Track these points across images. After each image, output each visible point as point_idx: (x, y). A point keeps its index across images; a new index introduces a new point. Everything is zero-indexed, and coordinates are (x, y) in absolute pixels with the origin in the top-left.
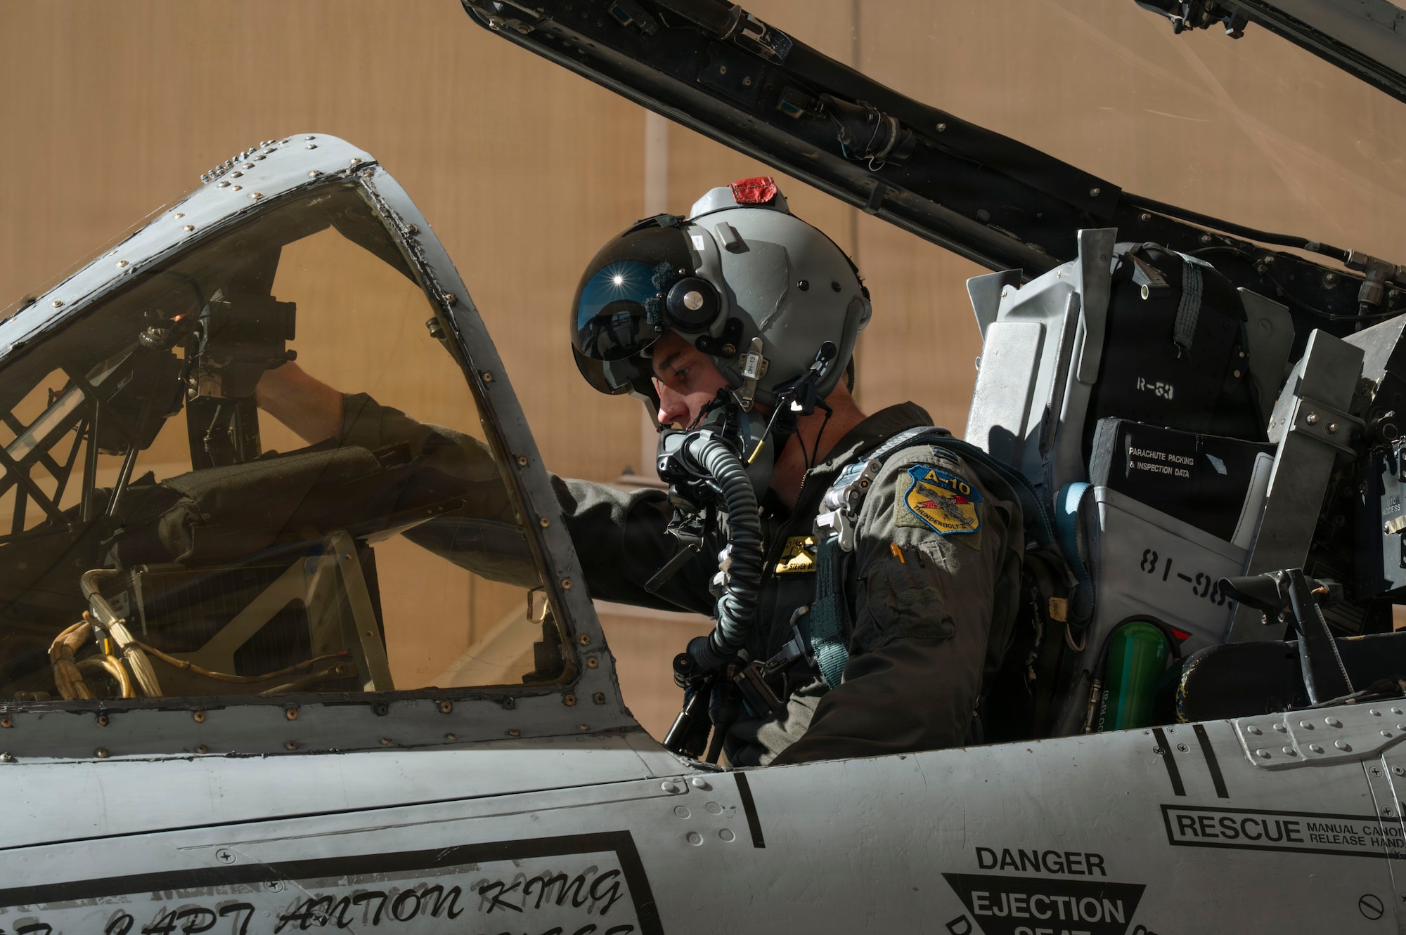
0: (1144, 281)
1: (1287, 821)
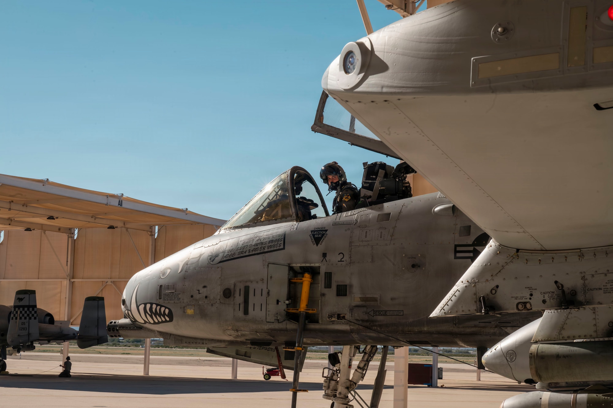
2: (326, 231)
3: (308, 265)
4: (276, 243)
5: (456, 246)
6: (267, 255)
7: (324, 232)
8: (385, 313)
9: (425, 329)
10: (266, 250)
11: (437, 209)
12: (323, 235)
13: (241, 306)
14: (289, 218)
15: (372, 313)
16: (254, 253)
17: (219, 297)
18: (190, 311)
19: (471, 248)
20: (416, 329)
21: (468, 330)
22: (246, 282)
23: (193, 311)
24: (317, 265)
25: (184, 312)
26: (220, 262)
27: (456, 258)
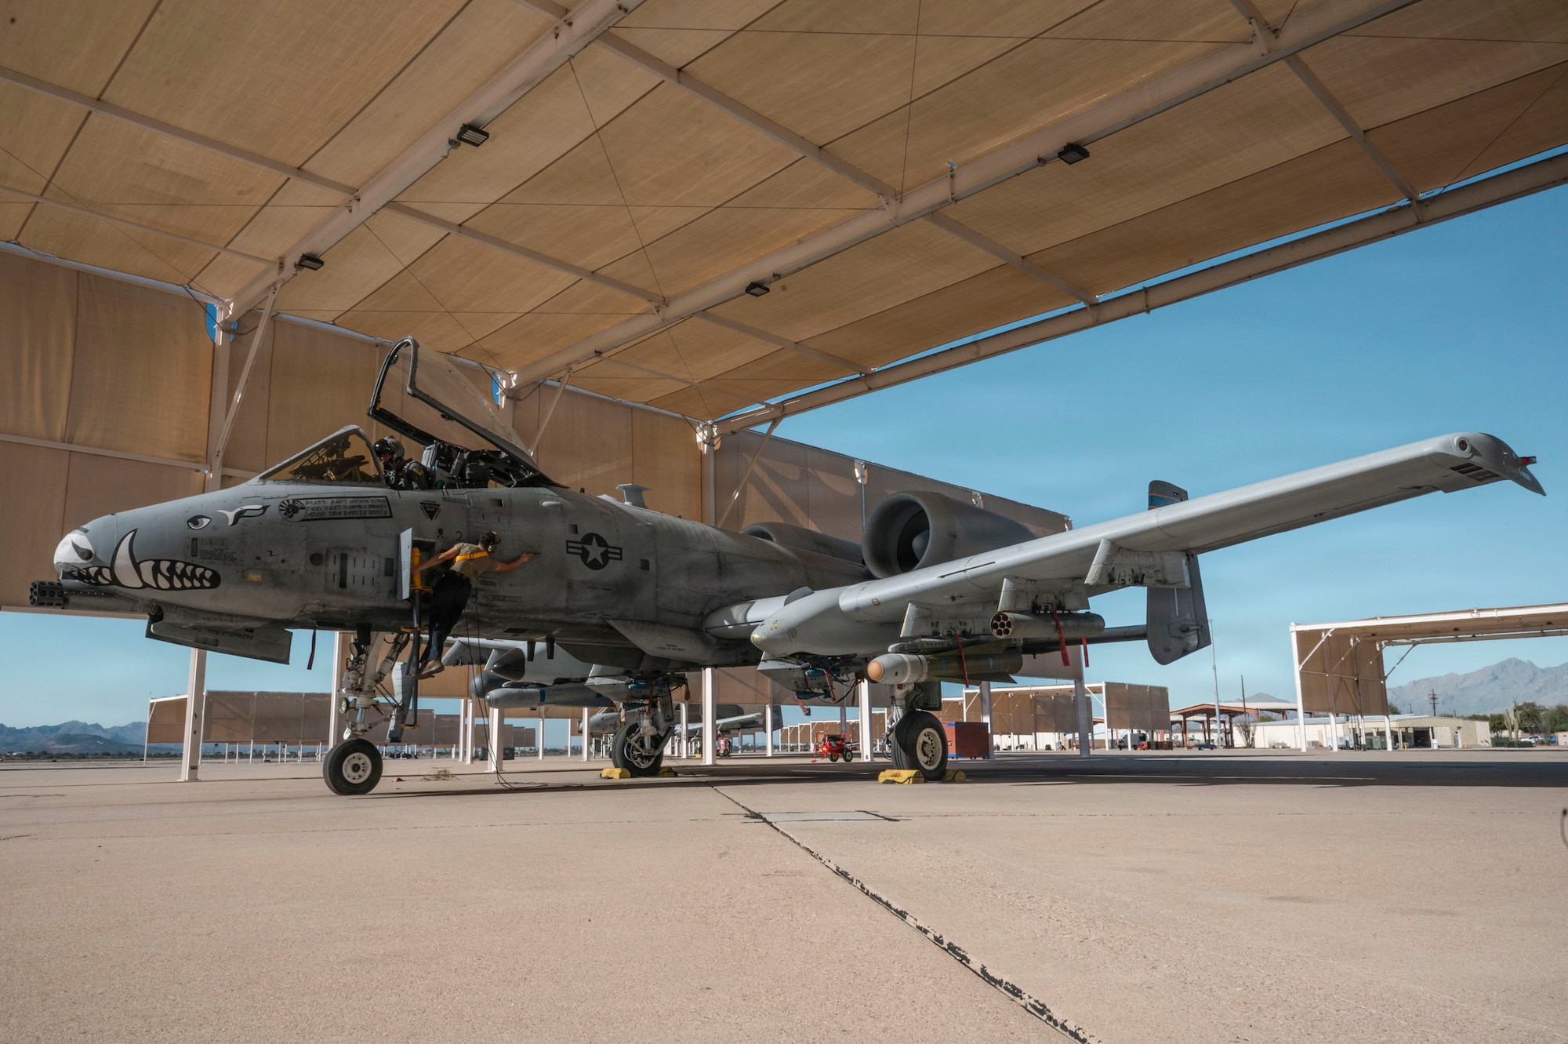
0: (442, 447)
1: (455, 499)
2: (439, 505)
3: (421, 539)
4: (380, 509)
5: (568, 542)
6: (370, 521)
7: (436, 507)
8: (503, 599)
9: (541, 617)
10: (368, 515)
11: (545, 504)
12: (436, 510)
13: (336, 576)
14: (378, 484)
15: (490, 597)
16: (351, 516)
17: (303, 563)
18: (255, 577)
19: (580, 546)
20: (532, 616)
21: (577, 620)
22: (343, 548)
23: (259, 576)
24: (432, 540)
25: (243, 577)
26: (303, 520)
27: (568, 552)
